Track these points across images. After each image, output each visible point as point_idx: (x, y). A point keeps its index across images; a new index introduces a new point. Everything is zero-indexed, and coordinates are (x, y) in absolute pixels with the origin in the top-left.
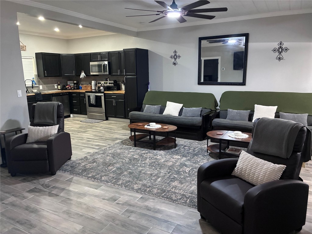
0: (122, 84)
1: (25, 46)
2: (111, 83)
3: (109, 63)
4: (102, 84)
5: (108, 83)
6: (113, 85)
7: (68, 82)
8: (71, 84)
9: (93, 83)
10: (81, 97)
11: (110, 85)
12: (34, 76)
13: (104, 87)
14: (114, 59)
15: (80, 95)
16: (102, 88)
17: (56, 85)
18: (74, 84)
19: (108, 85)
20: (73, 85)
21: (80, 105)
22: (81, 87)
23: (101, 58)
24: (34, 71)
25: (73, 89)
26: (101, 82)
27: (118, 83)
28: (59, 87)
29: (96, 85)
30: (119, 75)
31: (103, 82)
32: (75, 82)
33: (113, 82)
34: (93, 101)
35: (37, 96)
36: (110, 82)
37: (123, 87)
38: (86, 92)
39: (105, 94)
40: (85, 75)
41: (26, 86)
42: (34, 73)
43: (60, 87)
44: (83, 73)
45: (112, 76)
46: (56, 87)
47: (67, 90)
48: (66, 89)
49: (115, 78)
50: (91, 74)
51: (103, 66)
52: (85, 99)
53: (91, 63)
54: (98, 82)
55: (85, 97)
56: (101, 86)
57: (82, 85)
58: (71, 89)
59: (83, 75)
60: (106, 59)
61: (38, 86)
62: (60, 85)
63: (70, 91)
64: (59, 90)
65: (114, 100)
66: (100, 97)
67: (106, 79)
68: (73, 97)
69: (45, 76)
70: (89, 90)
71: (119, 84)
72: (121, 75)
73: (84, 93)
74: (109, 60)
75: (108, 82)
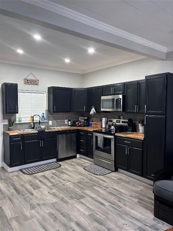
0: (140, 125)
1: (38, 80)
2: (125, 122)
3: (123, 97)
4: (113, 123)
5: (121, 122)
6: (127, 124)
7: (79, 117)
8: (82, 119)
9: (104, 120)
10: (88, 136)
11: (123, 124)
12: (45, 111)
13: (116, 126)
14: (130, 92)
15: (87, 134)
16: (113, 127)
17: (67, 120)
18: (85, 120)
19: (121, 123)
20: (83, 121)
21: (87, 145)
22: (91, 124)
23: (115, 90)
24: (45, 107)
25: (82, 125)
26: (112, 120)
27: (134, 122)
28: (69, 122)
29: (107, 123)
30: (137, 113)
31: (115, 121)
32: (86, 118)
33: (127, 121)
34: (100, 144)
35: (39, 134)
36: (124, 120)
37: (141, 128)
38: (94, 131)
39: (115, 137)
40: (95, 111)
41: (34, 121)
42: (45, 108)
43: (71, 123)
44: (94, 108)
45: (126, 113)
46: (66, 123)
47: (77, 126)
48: (75, 126)
49: (131, 116)
50: (102, 110)
51: (116, 100)
52: (93, 139)
53: (103, 98)
54: (109, 120)
55: (92, 137)
56: (112, 125)
57: (92, 121)
58: (80, 126)
59: (93, 111)
60: (121, 92)
61: (47, 122)
62: (70, 121)
63: (79, 128)
64: (69, 126)
65: (127, 147)
66: (110, 140)
67: (119, 116)
68: (81, 135)
69: (54, 112)
70: (98, 128)
71: (135, 124)
72: (139, 113)
73: (91, 133)
74: (124, 94)
75: (121, 120)
